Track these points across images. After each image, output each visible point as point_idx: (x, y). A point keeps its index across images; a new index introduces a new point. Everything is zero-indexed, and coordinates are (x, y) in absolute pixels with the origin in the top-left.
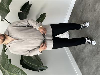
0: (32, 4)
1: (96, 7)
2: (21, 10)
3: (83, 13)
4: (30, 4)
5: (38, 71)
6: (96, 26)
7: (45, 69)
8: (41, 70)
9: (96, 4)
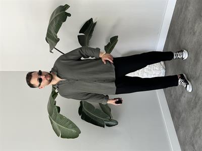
0: (96, 23)
1: (196, 27)
2: (80, 32)
3: (181, 33)
4: (94, 21)
5: (104, 127)
6: (194, 61)
7: (115, 124)
8: (109, 125)
9: (195, 23)
